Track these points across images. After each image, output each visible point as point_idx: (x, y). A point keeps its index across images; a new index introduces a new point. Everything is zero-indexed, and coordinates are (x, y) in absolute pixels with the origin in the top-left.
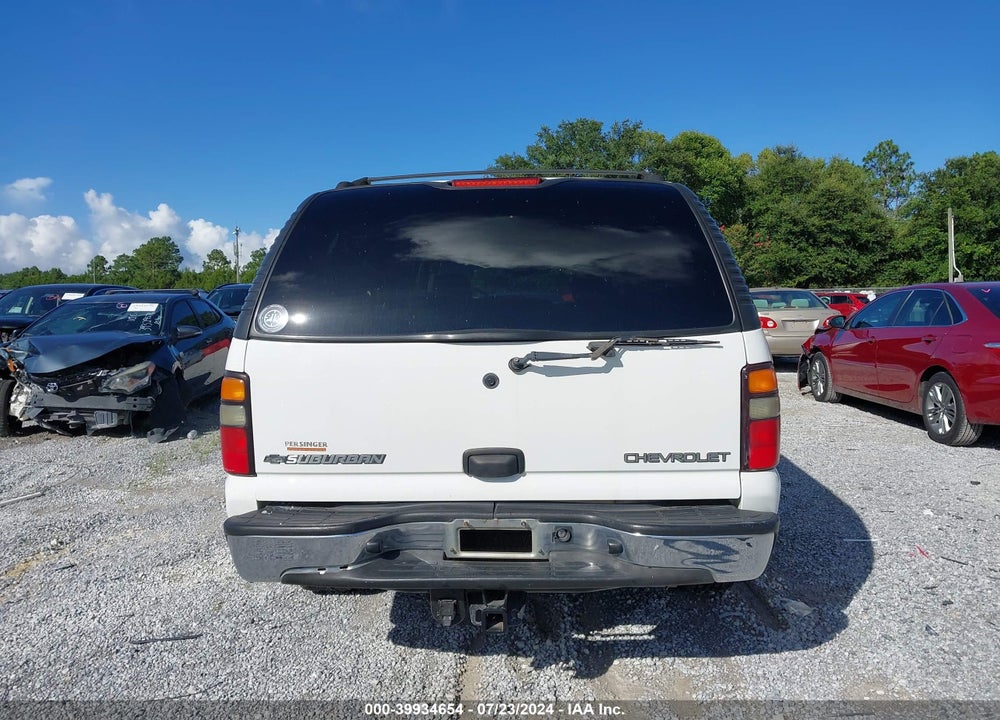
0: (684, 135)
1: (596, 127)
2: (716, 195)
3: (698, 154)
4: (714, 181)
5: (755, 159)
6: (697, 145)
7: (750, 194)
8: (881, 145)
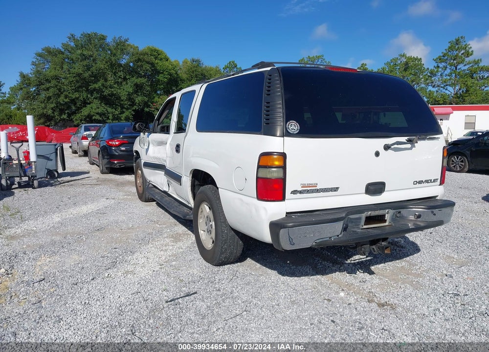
0: (149, 48)
1: (103, 38)
2: (166, 80)
3: (156, 58)
4: (165, 72)
5: (181, 63)
6: (155, 53)
7: (181, 80)
8: (230, 62)
